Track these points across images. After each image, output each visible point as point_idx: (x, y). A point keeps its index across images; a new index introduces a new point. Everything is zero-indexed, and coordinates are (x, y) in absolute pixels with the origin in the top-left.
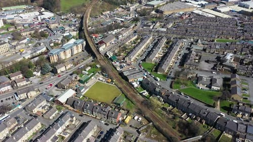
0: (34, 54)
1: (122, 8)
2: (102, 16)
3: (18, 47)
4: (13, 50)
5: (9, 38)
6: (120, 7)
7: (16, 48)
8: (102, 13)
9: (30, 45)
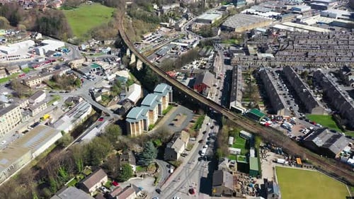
0: (79, 122)
1: (166, 26)
2: (145, 42)
3: (36, 112)
4: (28, 118)
5: (6, 93)
6: (162, 26)
7: (34, 113)
8: (142, 37)
9: (56, 103)
